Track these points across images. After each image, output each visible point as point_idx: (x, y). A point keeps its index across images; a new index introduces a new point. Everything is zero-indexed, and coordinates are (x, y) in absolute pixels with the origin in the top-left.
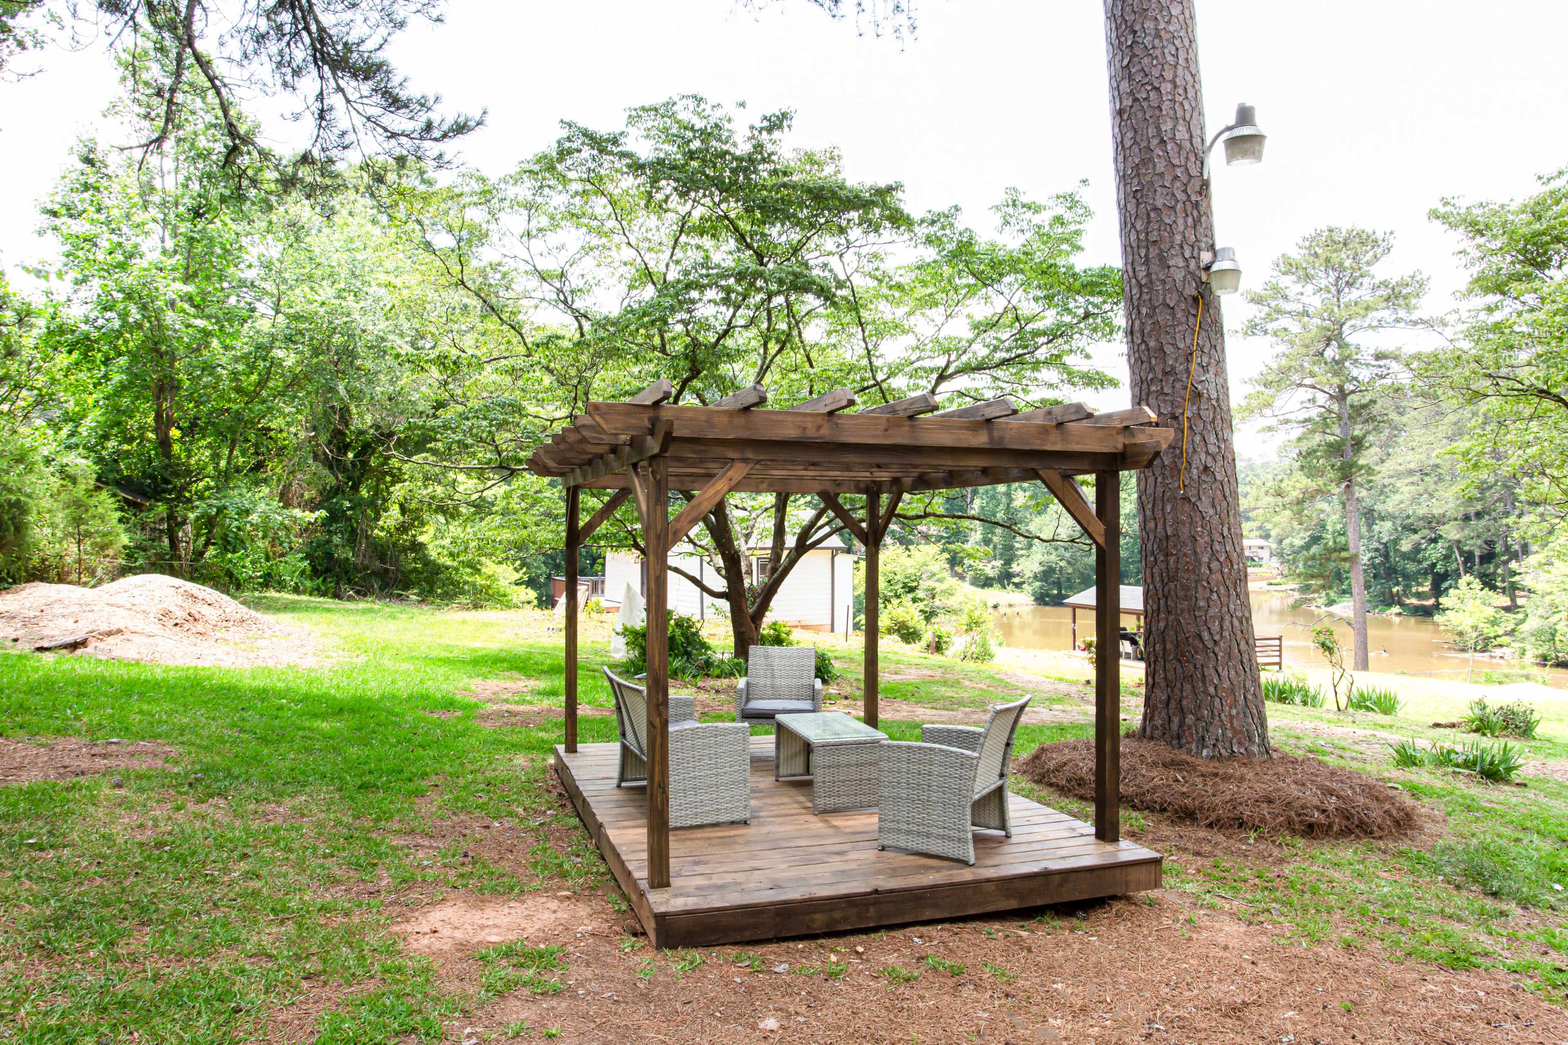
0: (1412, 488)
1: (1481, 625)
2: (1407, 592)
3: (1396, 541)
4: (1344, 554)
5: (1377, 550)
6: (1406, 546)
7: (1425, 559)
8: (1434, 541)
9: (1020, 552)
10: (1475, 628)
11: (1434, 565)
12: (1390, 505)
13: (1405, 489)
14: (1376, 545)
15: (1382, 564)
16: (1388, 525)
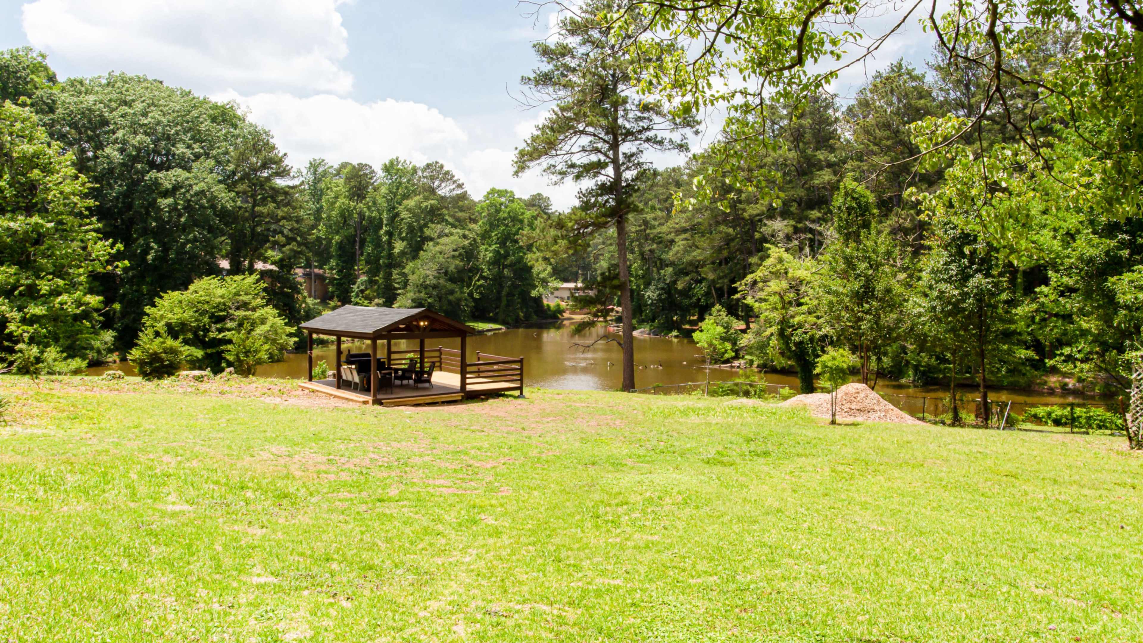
0: (684, 242)
1: (715, 342)
2: (683, 321)
3: (675, 282)
4: (616, 282)
5: (663, 289)
6: (680, 286)
7: (694, 296)
8: (700, 282)
9: (399, 291)
10: (710, 345)
11: (699, 300)
12: (670, 255)
13: (681, 243)
14: (661, 285)
15: (666, 298)
16: (670, 270)
